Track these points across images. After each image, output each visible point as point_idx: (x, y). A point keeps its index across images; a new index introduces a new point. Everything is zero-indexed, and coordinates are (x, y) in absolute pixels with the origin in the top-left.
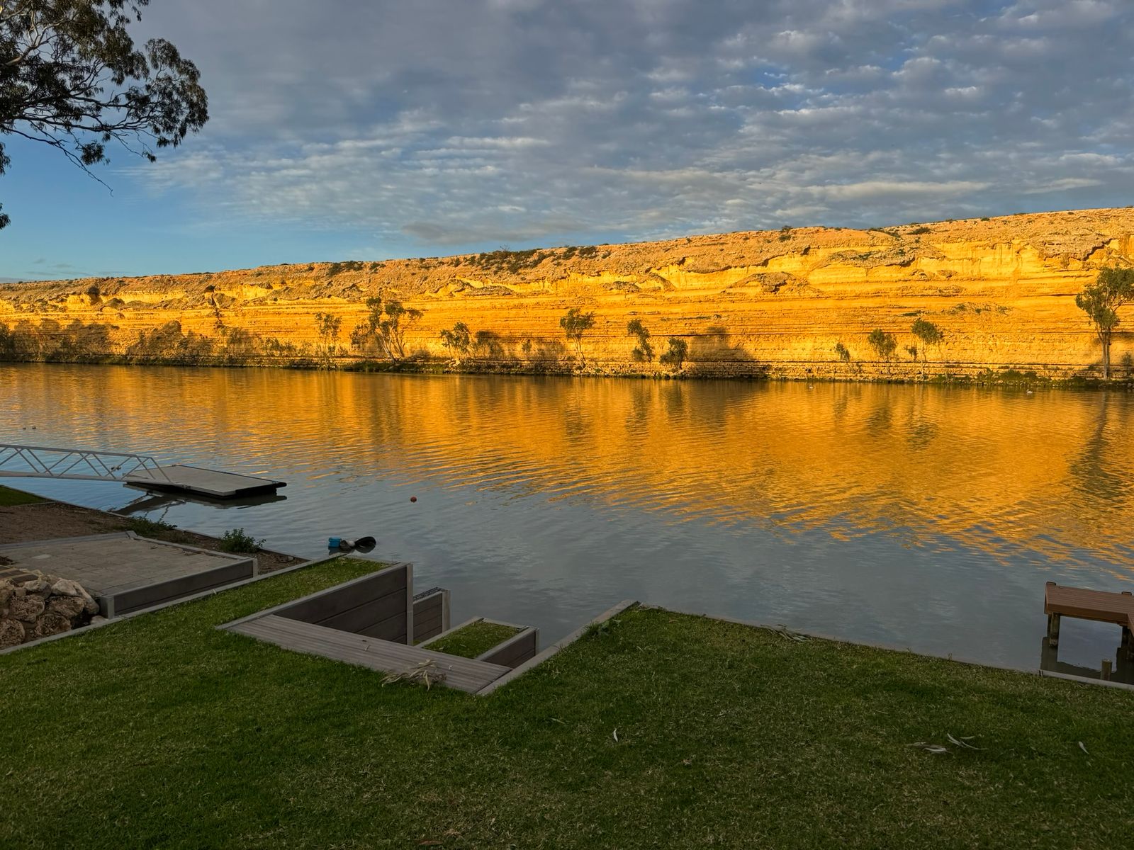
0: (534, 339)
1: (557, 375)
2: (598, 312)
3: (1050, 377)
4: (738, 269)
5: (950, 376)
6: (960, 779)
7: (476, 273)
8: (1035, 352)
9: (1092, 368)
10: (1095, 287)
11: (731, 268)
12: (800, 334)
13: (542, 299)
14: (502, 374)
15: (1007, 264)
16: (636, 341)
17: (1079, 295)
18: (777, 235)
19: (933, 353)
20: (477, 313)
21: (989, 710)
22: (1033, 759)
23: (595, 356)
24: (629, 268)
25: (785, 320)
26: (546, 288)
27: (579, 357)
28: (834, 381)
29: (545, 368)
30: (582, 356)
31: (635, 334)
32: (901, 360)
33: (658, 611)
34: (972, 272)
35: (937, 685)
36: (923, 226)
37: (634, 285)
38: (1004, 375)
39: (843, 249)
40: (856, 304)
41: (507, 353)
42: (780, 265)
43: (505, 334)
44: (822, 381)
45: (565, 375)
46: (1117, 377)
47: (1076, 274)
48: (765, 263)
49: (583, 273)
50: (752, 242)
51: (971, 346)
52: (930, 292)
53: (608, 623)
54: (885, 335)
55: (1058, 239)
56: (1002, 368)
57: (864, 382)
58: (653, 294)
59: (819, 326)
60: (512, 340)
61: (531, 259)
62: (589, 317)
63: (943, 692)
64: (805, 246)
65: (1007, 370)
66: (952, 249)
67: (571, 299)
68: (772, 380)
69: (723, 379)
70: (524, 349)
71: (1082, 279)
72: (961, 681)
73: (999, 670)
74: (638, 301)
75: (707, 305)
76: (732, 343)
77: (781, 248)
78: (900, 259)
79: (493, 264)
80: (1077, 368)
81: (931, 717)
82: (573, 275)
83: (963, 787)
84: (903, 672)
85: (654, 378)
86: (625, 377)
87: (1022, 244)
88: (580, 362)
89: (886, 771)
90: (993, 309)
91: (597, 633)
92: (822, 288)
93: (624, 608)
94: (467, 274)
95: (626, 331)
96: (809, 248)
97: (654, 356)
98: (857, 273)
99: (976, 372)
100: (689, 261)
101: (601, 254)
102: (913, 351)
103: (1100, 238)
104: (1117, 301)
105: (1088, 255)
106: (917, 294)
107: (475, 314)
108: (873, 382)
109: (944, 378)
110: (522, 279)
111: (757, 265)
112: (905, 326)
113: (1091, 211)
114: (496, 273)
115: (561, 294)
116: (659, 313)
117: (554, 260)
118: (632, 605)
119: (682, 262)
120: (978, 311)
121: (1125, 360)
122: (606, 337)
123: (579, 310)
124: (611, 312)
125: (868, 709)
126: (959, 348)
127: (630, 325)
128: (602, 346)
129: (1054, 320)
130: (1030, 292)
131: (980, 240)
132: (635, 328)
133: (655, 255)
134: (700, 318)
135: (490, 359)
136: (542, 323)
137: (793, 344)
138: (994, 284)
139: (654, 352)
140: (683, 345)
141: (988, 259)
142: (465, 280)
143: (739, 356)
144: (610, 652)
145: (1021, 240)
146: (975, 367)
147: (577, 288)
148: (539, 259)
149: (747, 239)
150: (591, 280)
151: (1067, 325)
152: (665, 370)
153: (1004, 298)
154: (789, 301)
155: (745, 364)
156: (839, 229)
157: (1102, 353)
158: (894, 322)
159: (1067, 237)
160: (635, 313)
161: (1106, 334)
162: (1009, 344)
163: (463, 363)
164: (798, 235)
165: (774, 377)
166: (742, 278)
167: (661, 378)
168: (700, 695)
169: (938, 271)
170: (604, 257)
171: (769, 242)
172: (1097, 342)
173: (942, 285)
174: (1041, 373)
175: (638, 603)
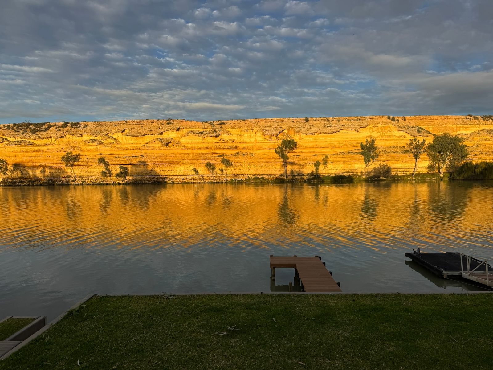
0: (47, 167)
1: (61, 185)
2: (82, 153)
3: (269, 179)
4: (150, 135)
5: (236, 180)
6: (231, 344)
7: (11, 133)
8: (263, 170)
9: (282, 175)
10: (281, 146)
11: (146, 135)
12: (178, 164)
13: (50, 147)
14: (29, 185)
15: (252, 137)
16: (103, 168)
17: (276, 149)
18: (166, 122)
19: (229, 171)
20: (12, 154)
21: (243, 312)
22: (258, 329)
23: (82, 174)
24: (98, 133)
25: (172, 158)
26: (53, 142)
27: (73, 176)
28: (193, 183)
29: (54, 182)
30: (74, 175)
31: (102, 164)
32: (218, 174)
33: (106, 297)
34: (241, 140)
35: (225, 306)
36: (222, 121)
37: (100, 141)
38: (254, 178)
39: (193, 130)
40: (200, 151)
41: (31, 174)
42: (168, 135)
43: (30, 164)
44: (189, 183)
45: (66, 185)
46: (289, 178)
47: (274, 141)
48: (162, 134)
49: (73, 135)
50: (155, 124)
51: (242, 168)
52: (227, 147)
53: (78, 308)
54: (211, 164)
55: (268, 128)
56: (253, 176)
57: (205, 183)
58: (110, 145)
59: (186, 160)
60: (34, 168)
61: (44, 127)
62: (77, 156)
63: (227, 308)
64: (178, 127)
65: (255, 177)
66: (233, 131)
67: (67, 147)
68: (168, 183)
69: (146, 184)
70: (41, 172)
71: (276, 143)
72: (234, 302)
73: (247, 295)
74: (102, 148)
75: (137, 151)
76: (149, 168)
77: (168, 128)
78: (215, 134)
79: (21, 129)
80: (277, 175)
81: (222, 320)
82: (67, 136)
83: (233, 347)
84: (213, 303)
85: (113, 184)
86: (98, 184)
87: (257, 130)
88: (73, 178)
89: (204, 348)
90: (249, 154)
91: (73, 314)
92: (186, 145)
93: (88, 298)
94: (5, 134)
95: (97, 163)
96: (179, 128)
97: (112, 174)
98: (199, 139)
99: (245, 178)
100: (127, 131)
101: (82, 126)
102: (222, 170)
103: (281, 128)
104: (288, 151)
105: (278, 134)
106: (222, 148)
107: (11, 154)
108: (208, 183)
109: (234, 181)
110: (39, 137)
111: (158, 134)
112: (218, 160)
113: (278, 119)
114: (23, 134)
115: (62, 145)
116: (114, 154)
117: (56, 128)
118: (93, 296)
119: (124, 131)
120: (244, 155)
121: (291, 172)
122: (87, 166)
123: (72, 152)
124: (89, 153)
125: (197, 323)
126: (238, 169)
127: (99, 160)
128: (85, 170)
129: (269, 158)
130: (260, 148)
131: (243, 128)
132: (102, 161)
133: (110, 128)
134: (134, 156)
135: (21, 178)
136: (51, 159)
137: (176, 168)
138: (248, 145)
139: (112, 172)
140: (127, 169)
141: (246, 135)
142: (4, 137)
143: (153, 173)
144: (79, 322)
145: (256, 128)
146: (244, 176)
147: (70, 142)
148: (48, 127)
149: (153, 123)
150: (78, 138)
151: (274, 160)
152: (118, 180)
153: (252, 150)
154: (172, 150)
155: (156, 177)
156: (191, 121)
157: (284, 170)
158: (214, 159)
159: (271, 128)
160: (101, 154)
161: (285, 163)
162: (255, 167)
163: (4, 180)
164: (174, 122)
165: (169, 182)
166: (152, 140)
167: (116, 184)
168: (124, 333)
169: (229, 139)
170: (84, 127)
171: (163, 125)
172: (282, 166)
173: (231, 145)
174: (266, 177)
175: (96, 295)
